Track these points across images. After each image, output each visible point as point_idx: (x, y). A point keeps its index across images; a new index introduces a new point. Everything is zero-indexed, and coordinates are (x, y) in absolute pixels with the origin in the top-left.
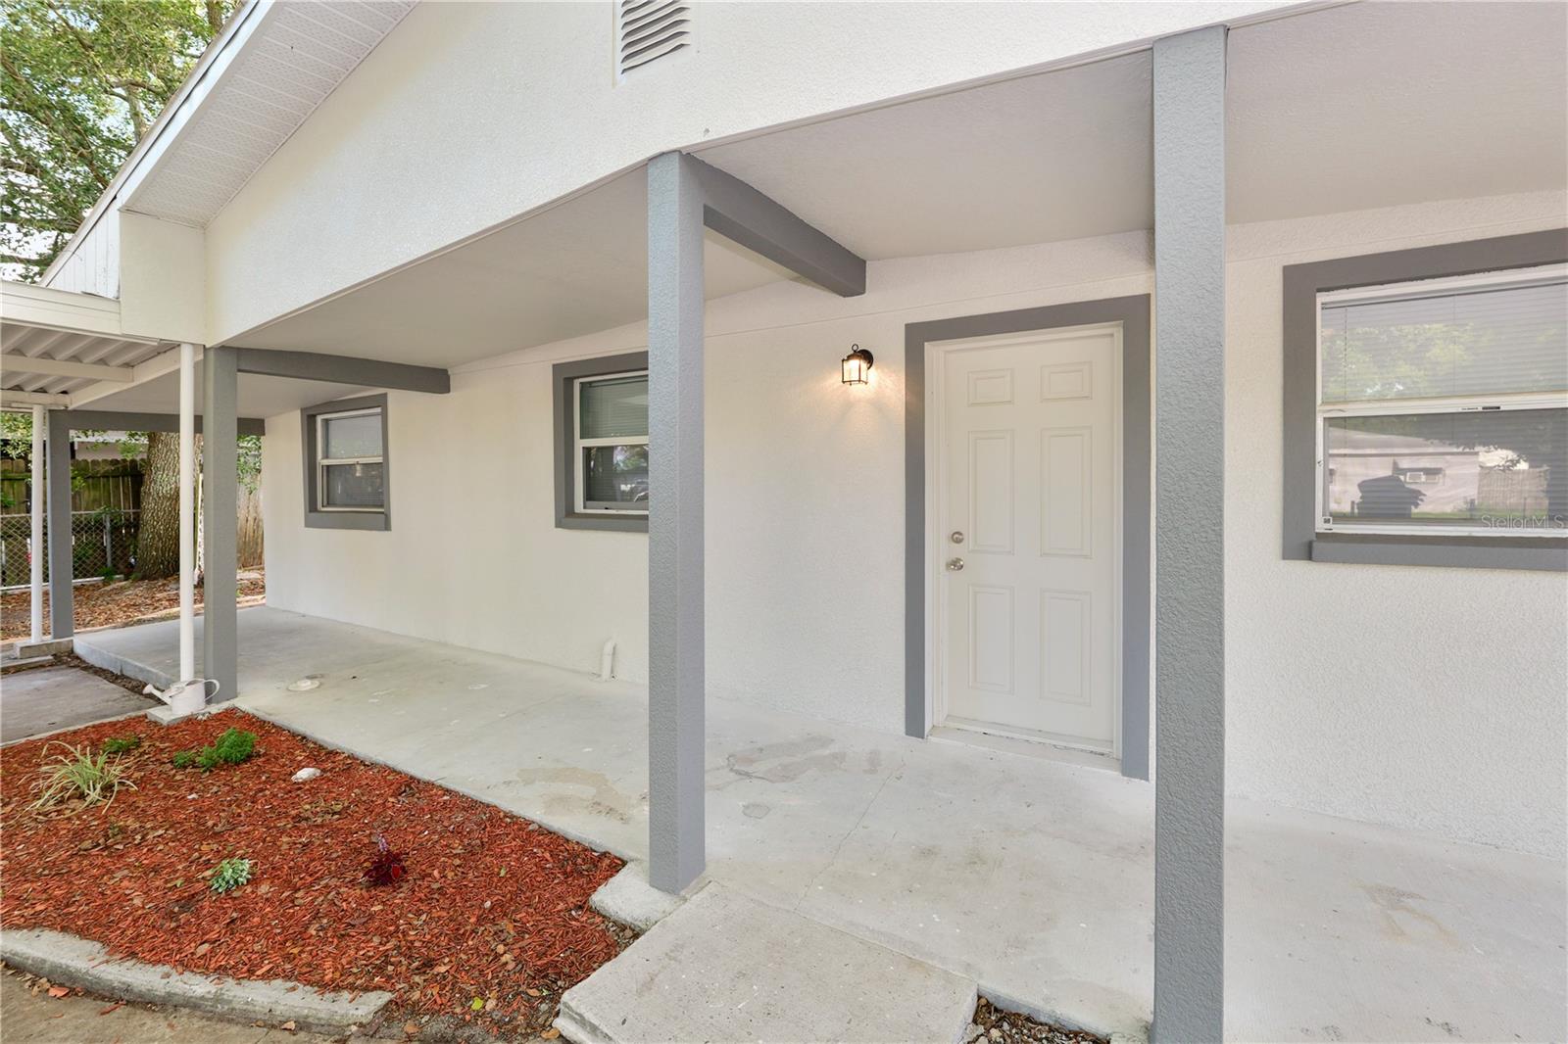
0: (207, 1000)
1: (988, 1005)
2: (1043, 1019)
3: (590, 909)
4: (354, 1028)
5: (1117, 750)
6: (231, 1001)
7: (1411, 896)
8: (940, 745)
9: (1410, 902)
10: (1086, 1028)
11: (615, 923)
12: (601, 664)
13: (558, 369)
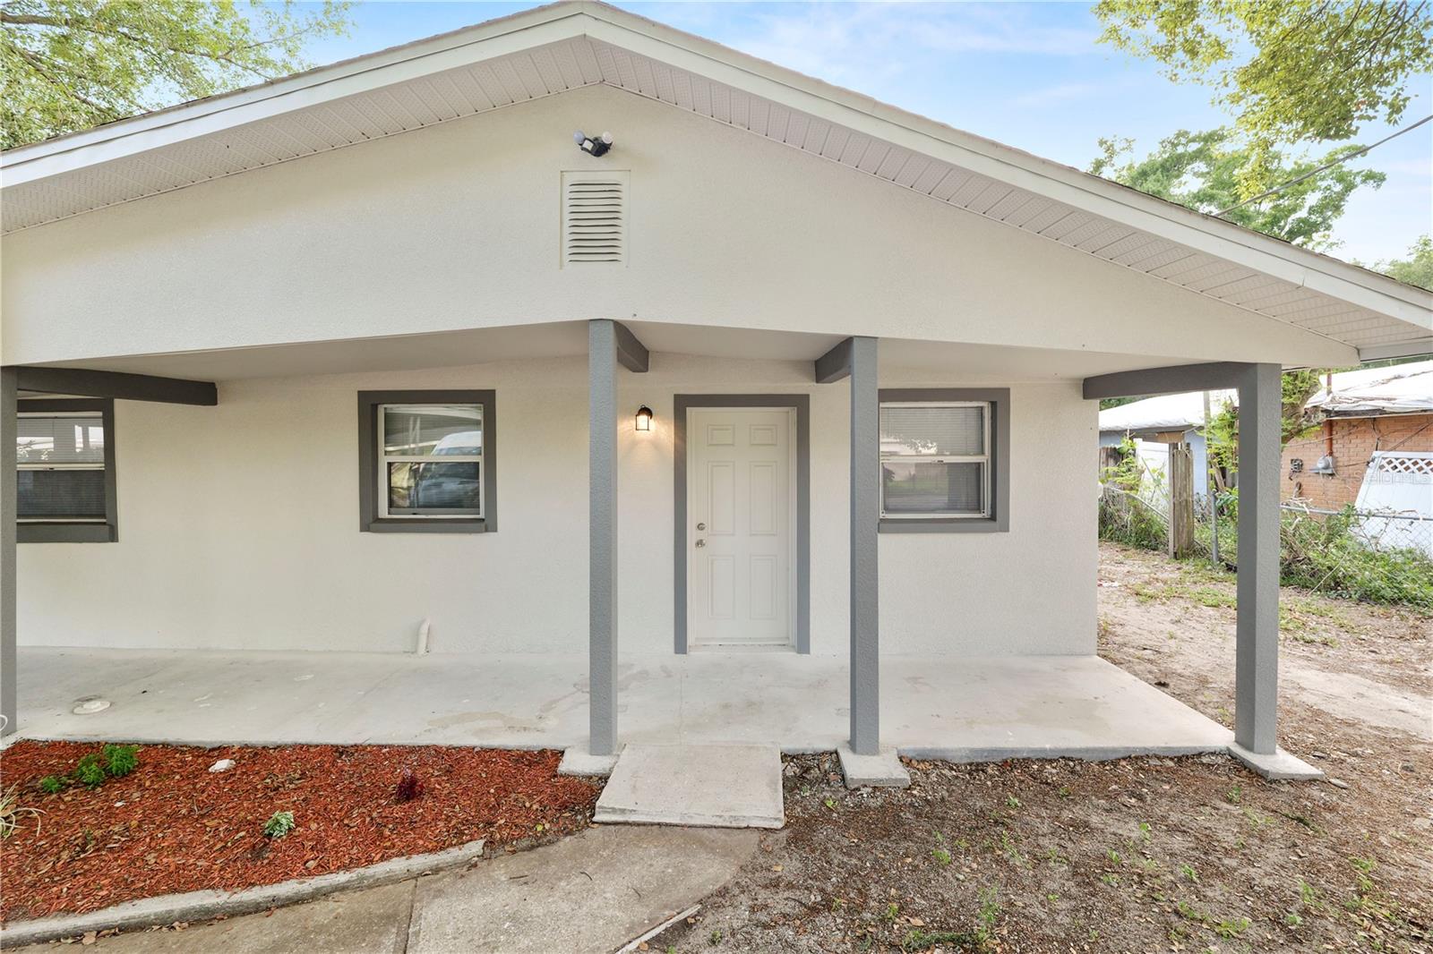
0: (353, 881)
1: (785, 755)
2: (809, 753)
3: (561, 776)
4: (476, 859)
5: (793, 640)
6: (374, 876)
7: (920, 678)
8: (696, 655)
9: (921, 680)
10: (827, 750)
11: (583, 777)
12: (417, 643)
13: (363, 395)
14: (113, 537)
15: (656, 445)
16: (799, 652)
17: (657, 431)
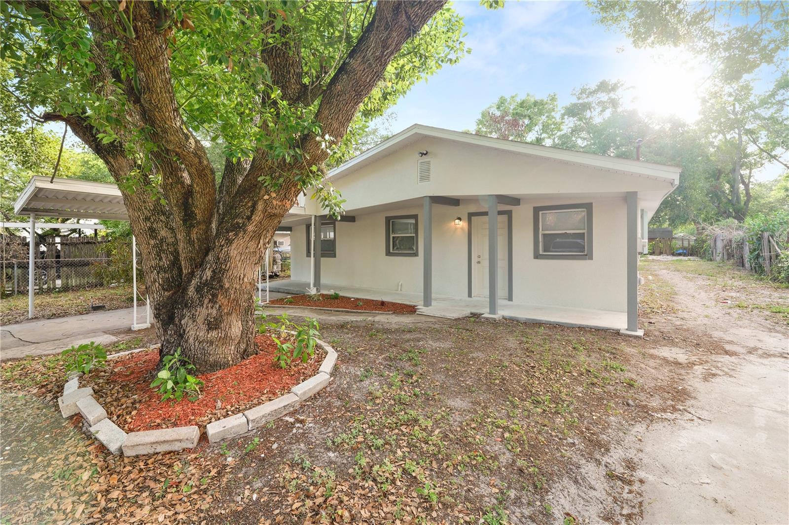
5: (507, 296)
12: (398, 288)
13: (386, 218)
14: (335, 257)
15: (462, 229)
16: (509, 300)
17: (462, 225)
